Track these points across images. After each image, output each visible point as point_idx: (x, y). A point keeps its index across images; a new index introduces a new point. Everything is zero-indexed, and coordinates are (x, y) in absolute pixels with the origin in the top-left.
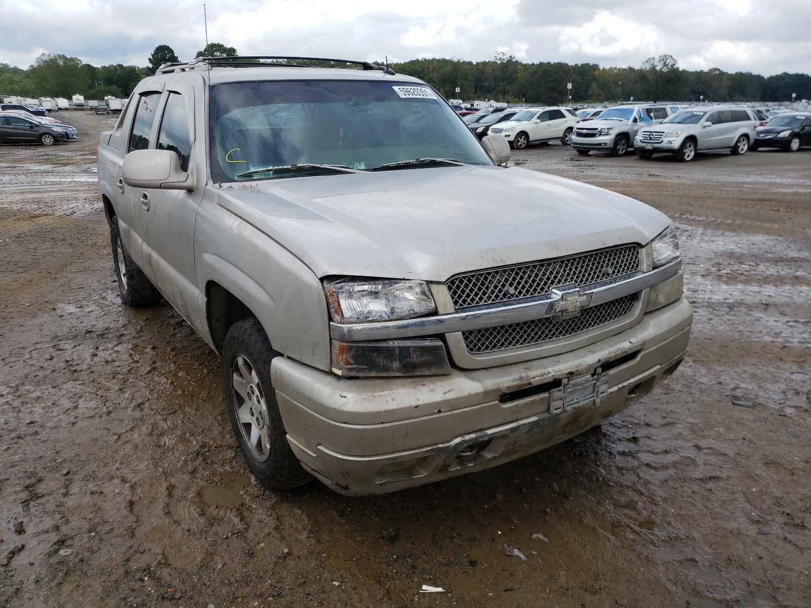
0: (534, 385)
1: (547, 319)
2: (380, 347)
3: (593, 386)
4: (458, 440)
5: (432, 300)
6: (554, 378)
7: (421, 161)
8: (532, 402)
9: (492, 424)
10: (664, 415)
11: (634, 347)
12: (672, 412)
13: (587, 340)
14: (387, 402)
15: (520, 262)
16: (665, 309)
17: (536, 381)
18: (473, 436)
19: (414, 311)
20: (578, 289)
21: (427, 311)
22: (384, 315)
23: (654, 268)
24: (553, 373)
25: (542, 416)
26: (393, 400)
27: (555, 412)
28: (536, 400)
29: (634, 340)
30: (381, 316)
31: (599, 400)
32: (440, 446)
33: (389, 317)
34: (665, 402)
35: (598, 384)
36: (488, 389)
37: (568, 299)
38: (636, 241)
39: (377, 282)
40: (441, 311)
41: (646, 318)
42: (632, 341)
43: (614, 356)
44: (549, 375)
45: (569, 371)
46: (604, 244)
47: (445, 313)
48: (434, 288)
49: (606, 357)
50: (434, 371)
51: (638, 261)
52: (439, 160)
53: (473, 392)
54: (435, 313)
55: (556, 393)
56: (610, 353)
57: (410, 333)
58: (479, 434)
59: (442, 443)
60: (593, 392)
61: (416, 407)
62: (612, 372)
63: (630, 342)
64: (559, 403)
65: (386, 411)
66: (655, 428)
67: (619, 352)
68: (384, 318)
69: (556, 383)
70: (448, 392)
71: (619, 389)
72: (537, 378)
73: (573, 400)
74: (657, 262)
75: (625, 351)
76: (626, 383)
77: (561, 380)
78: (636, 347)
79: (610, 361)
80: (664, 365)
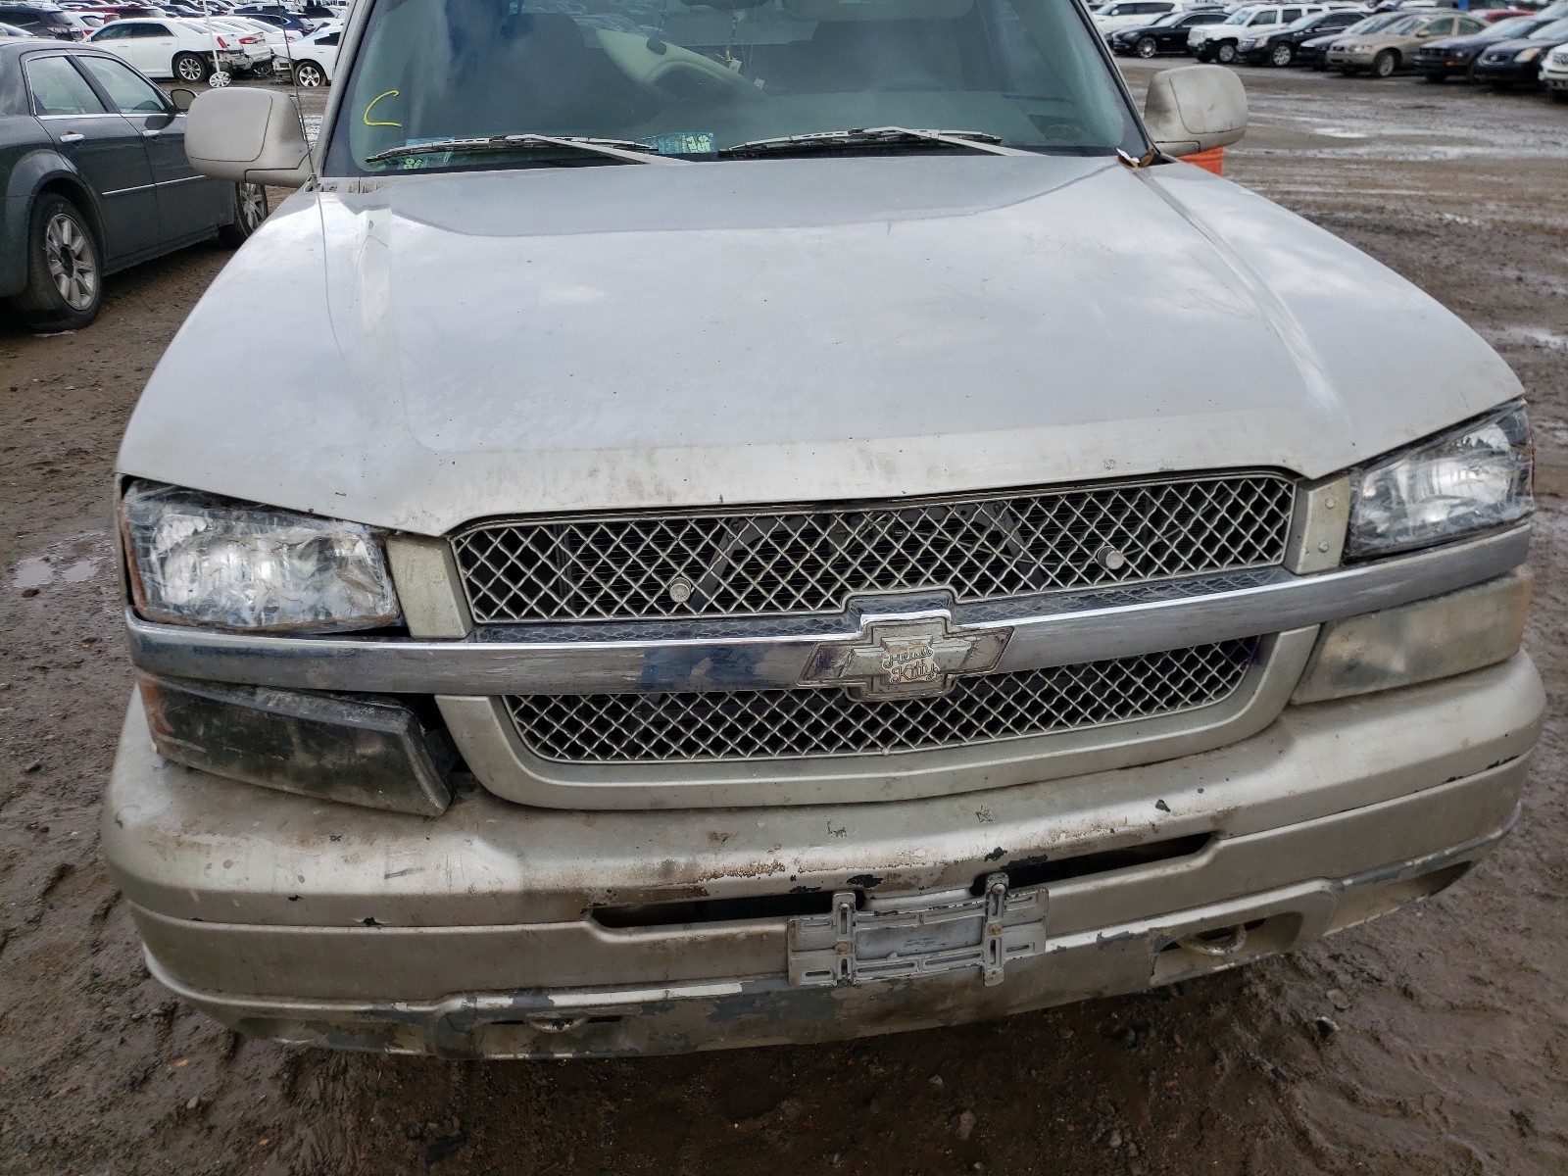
0: (713, 896)
1: (802, 693)
2: (225, 704)
3: (977, 923)
4: (457, 1004)
5: (388, 589)
6: (795, 885)
7: (865, 136)
8: (717, 941)
9: (573, 981)
10: (1484, 971)
11: (1175, 825)
12: (1522, 967)
13: (986, 773)
14: (209, 867)
15: (726, 501)
16: (1395, 700)
17: (724, 886)
18: (506, 1001)
19: (328, 614)
20: (946, 613)
21: (368, 625)
22: (246, 615)
23: (1348, 562)
24: (792, 871)
25: (759, 988)
26: (228, 864)
27: (807, 981)
28: (734, 936)
29: (1181, 799)
30: (237, 614)
31: (999, 970)
32: (401, 1007)
33: (259, 620)
34: (1523, 924)
35: (992, 921)
36: (537, 886)
37: (891, 641)
38: (1280, 463)
39: (235, 513)
40: (416, 627)
41: (1289, 721)
42: (1170, 801)
43: (1071, 846)
45: (857, 871)
46: (1110, 463)
47: (429, 634)
48: (399, 553)
49: (1033, 843)
50: (382, 800)
51: (1281, 533)
52: (933, 134)
53: (483, 886)
54: (398, 630)
55: (812, 927)
56: (1054, 834)
57: (315, 678)
58: (526, 1001)
59: (408, 1000)
60: (979, 942)
61: (291, 899)
62: (1058, 891)
63: (1162, 807)
64: (827, 960)
65: (202, 893)
66: (1423, 1009)
67: (1095, 834)
68: (245, 622)
69: (808, 900)
70: (402, 873)
71: (1103, 943)
72: (726, 878)
73: (886, 957)
74: (1377, 542)
75: (1129, 835)
76: (1137, 928)
77: (829, 894)
78: (1186, 823)
79: (1051, 858)
80: (1348, 882)
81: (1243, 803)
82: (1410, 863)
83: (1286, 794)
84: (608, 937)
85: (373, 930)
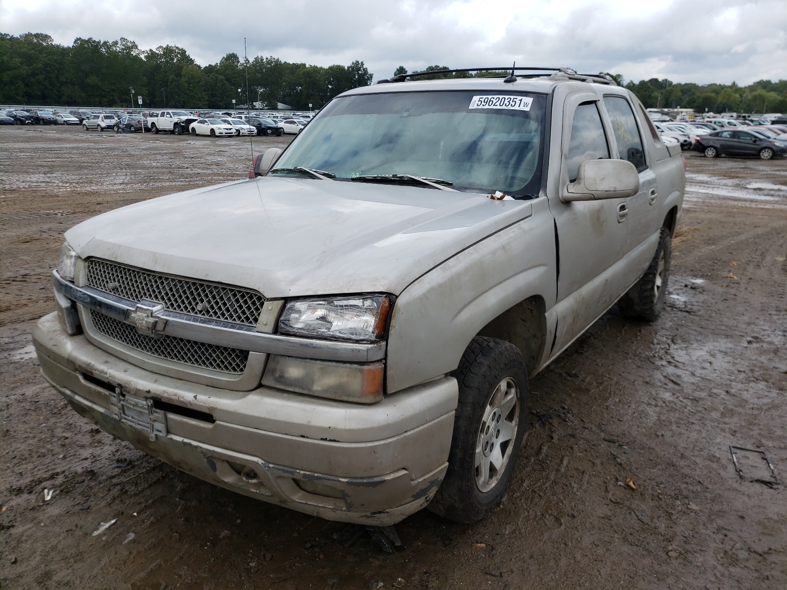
0: (94, 376)
9: (79, 393)
17: (96, 374)
18: (69, 393)
20: (154, 310)
23: (275, 332)
24: (108, 375)
25: (106, 413)
27: (114, 416)
29: (200, 397)
31: (153, 436)
35: (152, 417)
38: (257, 289)
40: (75, 282)
43: (168, 399)
44: (105, 375)
45: (121, 383)
47: (77, 284)
48: (78, 262)
49: (158, 393)
51: (259, 315)
53: (63, 354)
55: (113, 397)
56: (164, 392)
58: (72, 395)
62: (170, 416)
63: (195, 397)
64: (116, 409)
67: (174, 397)
71: (184, 443)
72: (97, 372)
73: (129, 416)
74: (288, 329)
75: (183, 402)
76: (194, 443)
77: (115, 387)
78: (200, 406)
79: (163, 400)
80: (271, 466)
81: (219, 407)
82: (298, 471)
83: (233, 410)
84: (82, 381)
85: (48, 358)
